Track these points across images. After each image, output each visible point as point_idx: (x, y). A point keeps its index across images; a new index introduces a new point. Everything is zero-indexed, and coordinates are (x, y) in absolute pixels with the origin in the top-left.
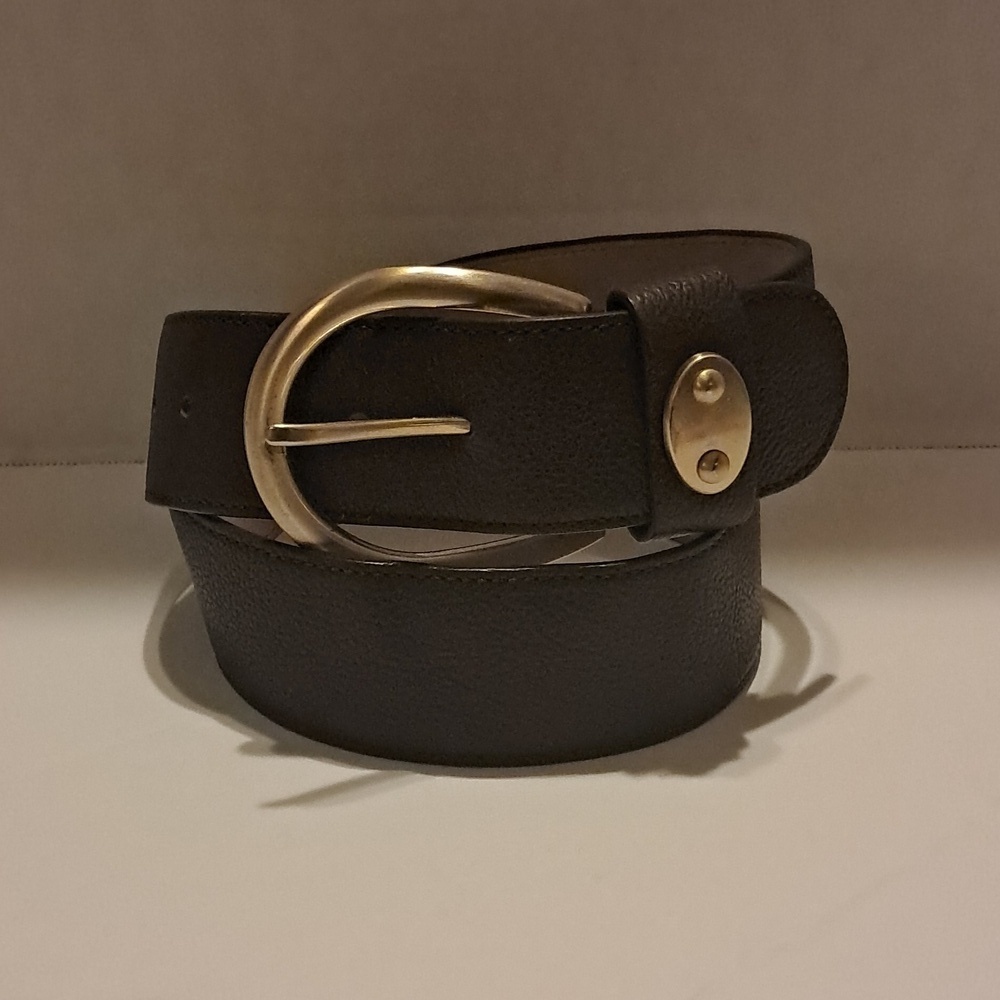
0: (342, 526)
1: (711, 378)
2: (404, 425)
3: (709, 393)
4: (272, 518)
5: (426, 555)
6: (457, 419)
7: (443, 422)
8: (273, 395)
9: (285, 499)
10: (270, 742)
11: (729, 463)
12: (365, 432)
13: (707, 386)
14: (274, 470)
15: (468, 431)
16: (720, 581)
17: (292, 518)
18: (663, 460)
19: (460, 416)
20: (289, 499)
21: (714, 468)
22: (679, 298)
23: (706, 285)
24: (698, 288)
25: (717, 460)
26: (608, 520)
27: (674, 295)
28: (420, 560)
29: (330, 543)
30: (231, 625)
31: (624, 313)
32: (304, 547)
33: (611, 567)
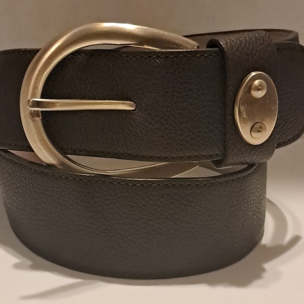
0: (68, 156)
1: (260, 85)
2: (102, 104)
3: (260, 92)
4: (33, 151)
5: (111, 171)
6: (129, 102)
7: (122, 103)
8: (35, 88)
9: (40, 141)
10: (29, 263)
11: (266, 129)
12: (81, 106)
13: (258, 89)
14: (35, 126)
15: (134, 109)
16: (255, 189)
17: (43, 150)
18: (233, 126)
19: (130, 100)
20: (42, 140)
21: (259, 131)
22: (245, 43)
23: (258, 38)
24: (254, 39)
25: (261, 127)
26: (204, 156)
27: (242, 41)
28: (107, 174)
29: (62, 164)
30: (13, 204)
31: (217, 49)
32: (49, 166)
33: (204, 180)
